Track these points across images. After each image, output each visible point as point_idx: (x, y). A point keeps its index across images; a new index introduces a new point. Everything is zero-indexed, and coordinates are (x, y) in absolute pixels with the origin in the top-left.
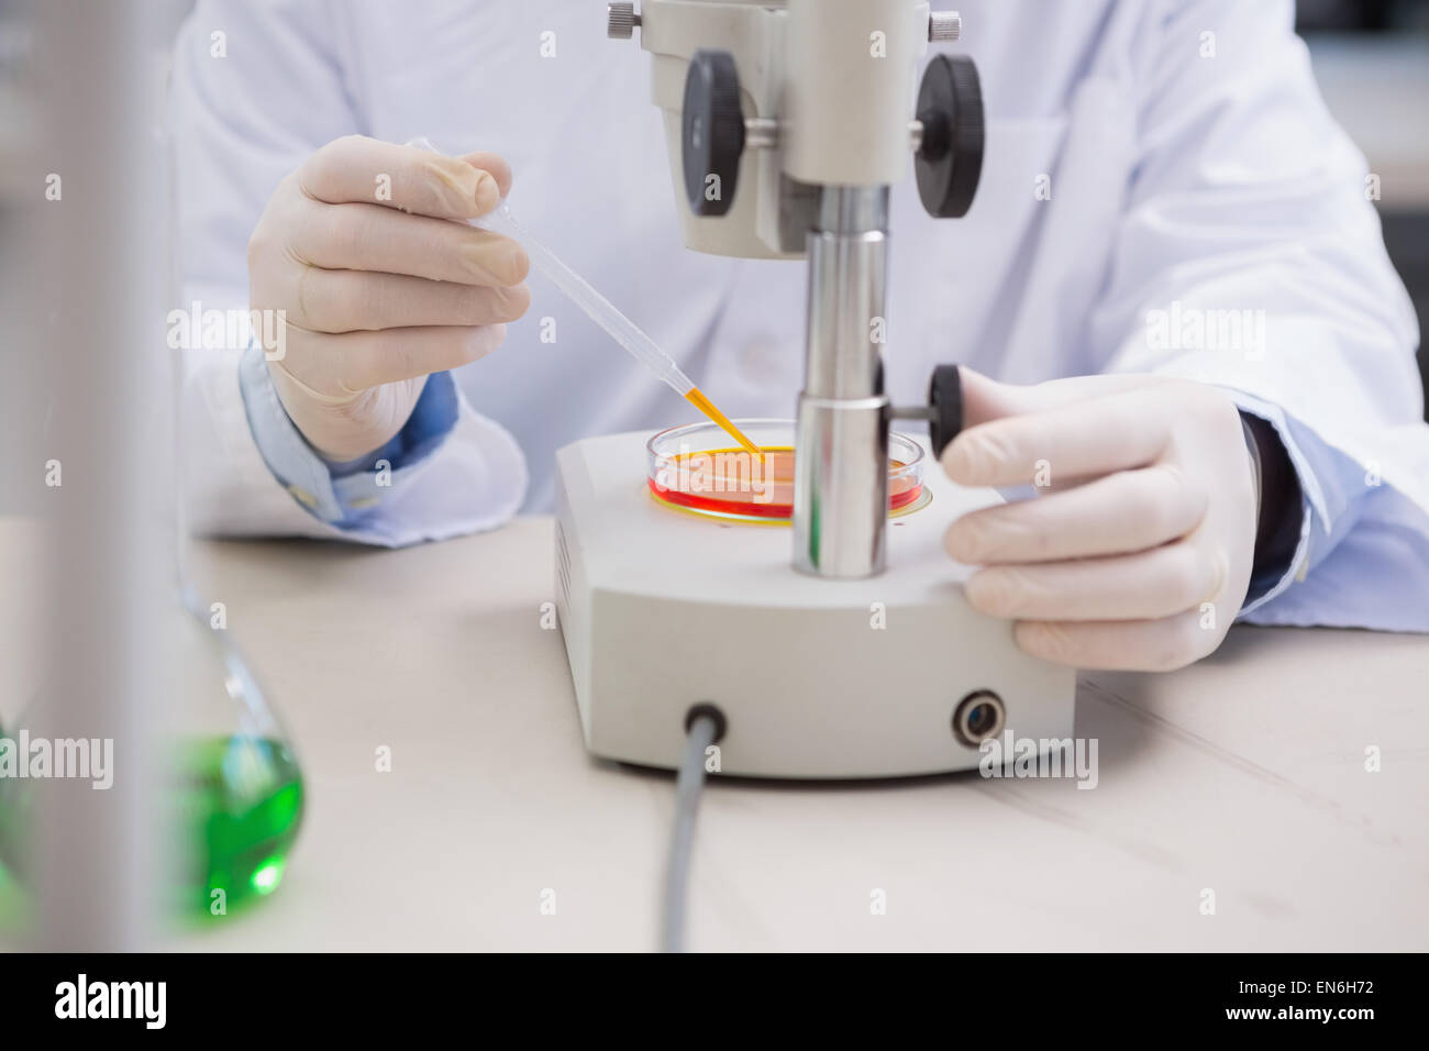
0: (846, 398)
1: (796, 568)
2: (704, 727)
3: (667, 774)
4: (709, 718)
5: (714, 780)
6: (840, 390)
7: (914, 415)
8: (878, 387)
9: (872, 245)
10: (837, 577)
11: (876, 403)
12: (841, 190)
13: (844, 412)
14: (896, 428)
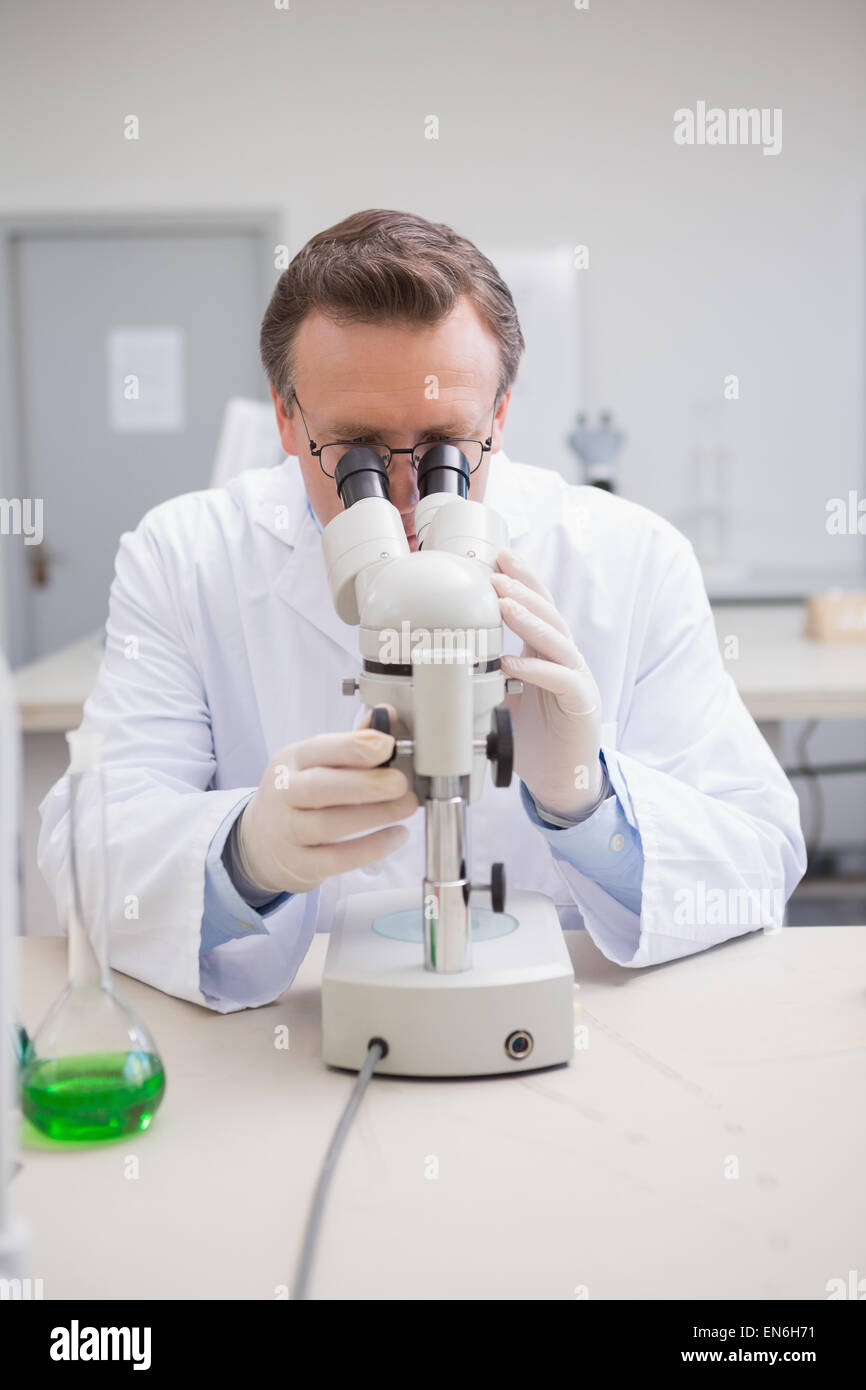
0: (445, 881)
1: (426, 967)
2: (377, 1050)
3: (353, 1073)
4: (380, 1045)
5: (378, 1076)
6: (442, 877)
7: (483, 888)
8: (463, 875)
9: (457, 805)
10: (445, 972)
11: (462, 883)
12: (443, 778)
13: (445, 888)
14: (473, 895)
